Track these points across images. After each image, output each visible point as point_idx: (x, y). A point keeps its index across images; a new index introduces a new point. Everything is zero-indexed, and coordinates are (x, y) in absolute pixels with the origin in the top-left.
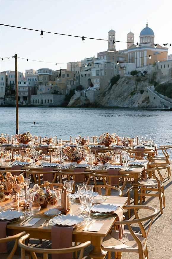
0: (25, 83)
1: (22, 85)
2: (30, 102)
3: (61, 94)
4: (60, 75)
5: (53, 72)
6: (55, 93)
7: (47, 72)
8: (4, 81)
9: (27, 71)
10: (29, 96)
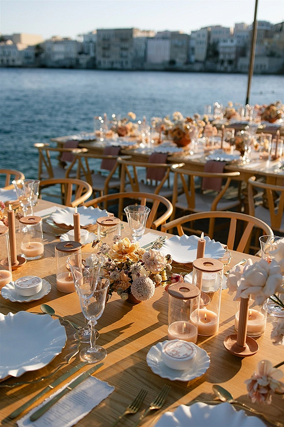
0: (232, 41)
1: (229, 43)
2: (236, 67)
3: (279, 57)
4: (281, 30)
5: (272, 26)
6: (272, 55)
7: (263, 25)
8: (205, 39)
9: (237, 25)
10: (236, 59)
